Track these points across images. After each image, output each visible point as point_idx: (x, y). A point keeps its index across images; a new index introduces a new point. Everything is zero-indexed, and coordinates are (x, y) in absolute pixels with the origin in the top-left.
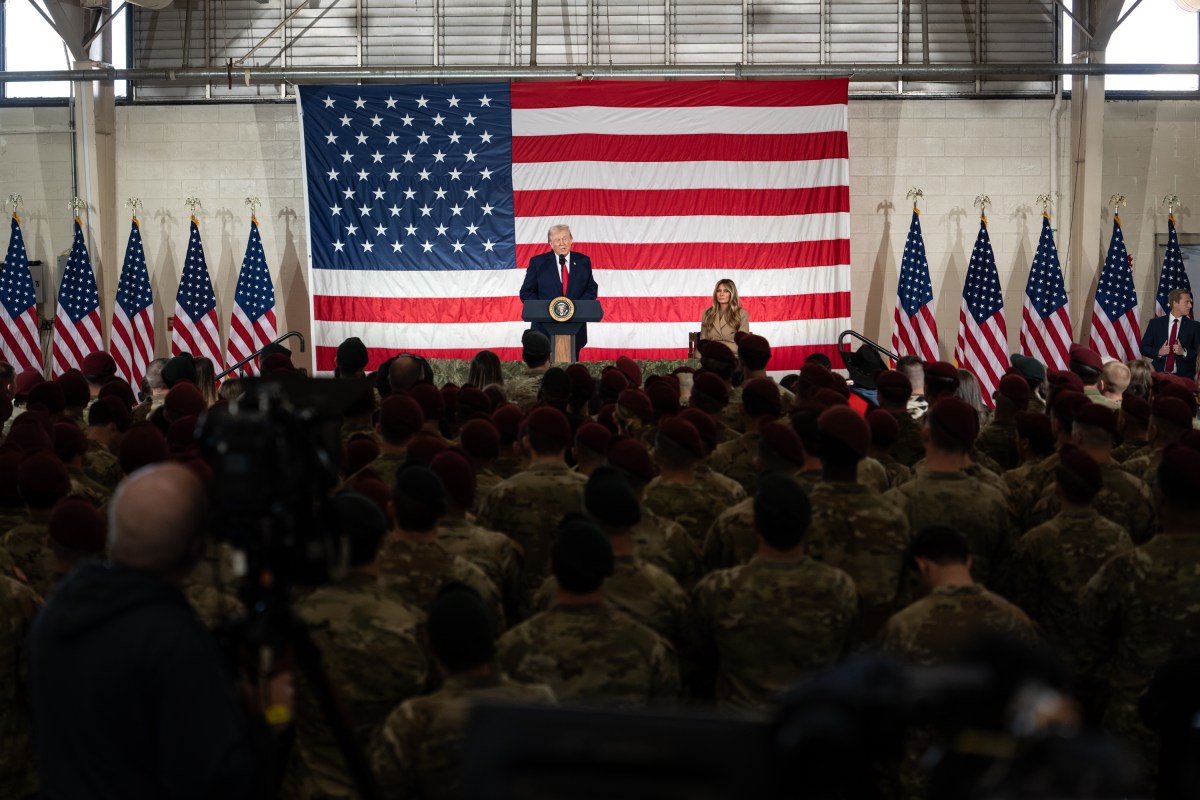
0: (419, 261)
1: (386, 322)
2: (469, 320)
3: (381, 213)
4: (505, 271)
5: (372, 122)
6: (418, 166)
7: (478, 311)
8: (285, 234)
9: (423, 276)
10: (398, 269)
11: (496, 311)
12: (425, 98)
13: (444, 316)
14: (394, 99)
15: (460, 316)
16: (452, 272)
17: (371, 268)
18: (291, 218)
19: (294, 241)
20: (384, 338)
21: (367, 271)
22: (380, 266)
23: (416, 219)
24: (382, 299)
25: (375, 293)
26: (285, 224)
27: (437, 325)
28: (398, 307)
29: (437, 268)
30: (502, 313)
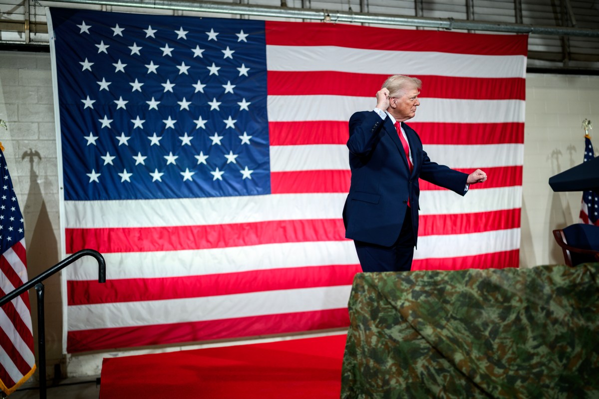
0: (179, 189)
1: (144, 251)
2: (227, 245)
3: (139, 141)
4: (261, 197)
5: (131, 51)
6: (177, 95)
7: (236, 236)
8: (29, 174)
9: (182, 205)
10: (156, 198)
11: (253, 236)
12: (184, 30)
13: (204, 242)
14: (153, 29)
15: (219, 241)
16: (211, 199)
17: (128, 198)
18: (36, 159)
19: (39, 181)
20: (141, 269)
21: (125, 202)
22: (139, 195)
23: (176, 147)
24: (141, 230)
25: (133, 224)
26: (29, 165)
27: (196, 251)
28: (156, 236)
29: (196, 196)
30: (257, 236)
